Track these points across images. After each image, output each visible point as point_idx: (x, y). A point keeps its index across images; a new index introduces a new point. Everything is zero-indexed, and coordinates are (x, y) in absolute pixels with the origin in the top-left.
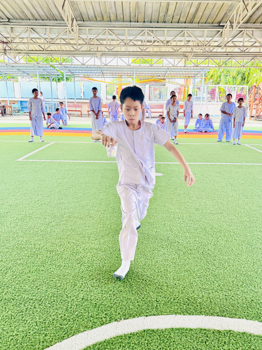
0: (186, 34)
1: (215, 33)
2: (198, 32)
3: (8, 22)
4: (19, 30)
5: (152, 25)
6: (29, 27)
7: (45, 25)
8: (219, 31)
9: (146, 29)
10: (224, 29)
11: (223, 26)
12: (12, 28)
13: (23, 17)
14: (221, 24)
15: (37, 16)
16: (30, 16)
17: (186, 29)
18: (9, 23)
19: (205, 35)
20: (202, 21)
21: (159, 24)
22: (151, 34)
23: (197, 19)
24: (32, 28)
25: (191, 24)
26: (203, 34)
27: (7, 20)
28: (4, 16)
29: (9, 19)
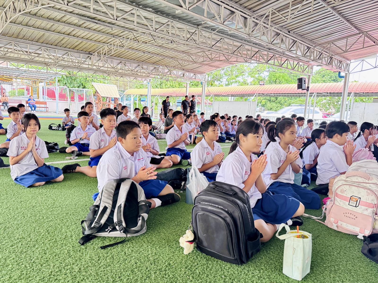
0: (69, 55)
1: (87, 57)
2: (77, 55)
5: (48, 45)
8: (89, 56)
9: (43, 47)
10: (92, 56)
11: (92, 54)
14: (90, 53)
17: (70, 52)
19: (81, 57)
20: (79, 49)
21: (52, 46)
22: (47, 51)
23: (77, 48)
25: (73, 50)
26: (80, 56)
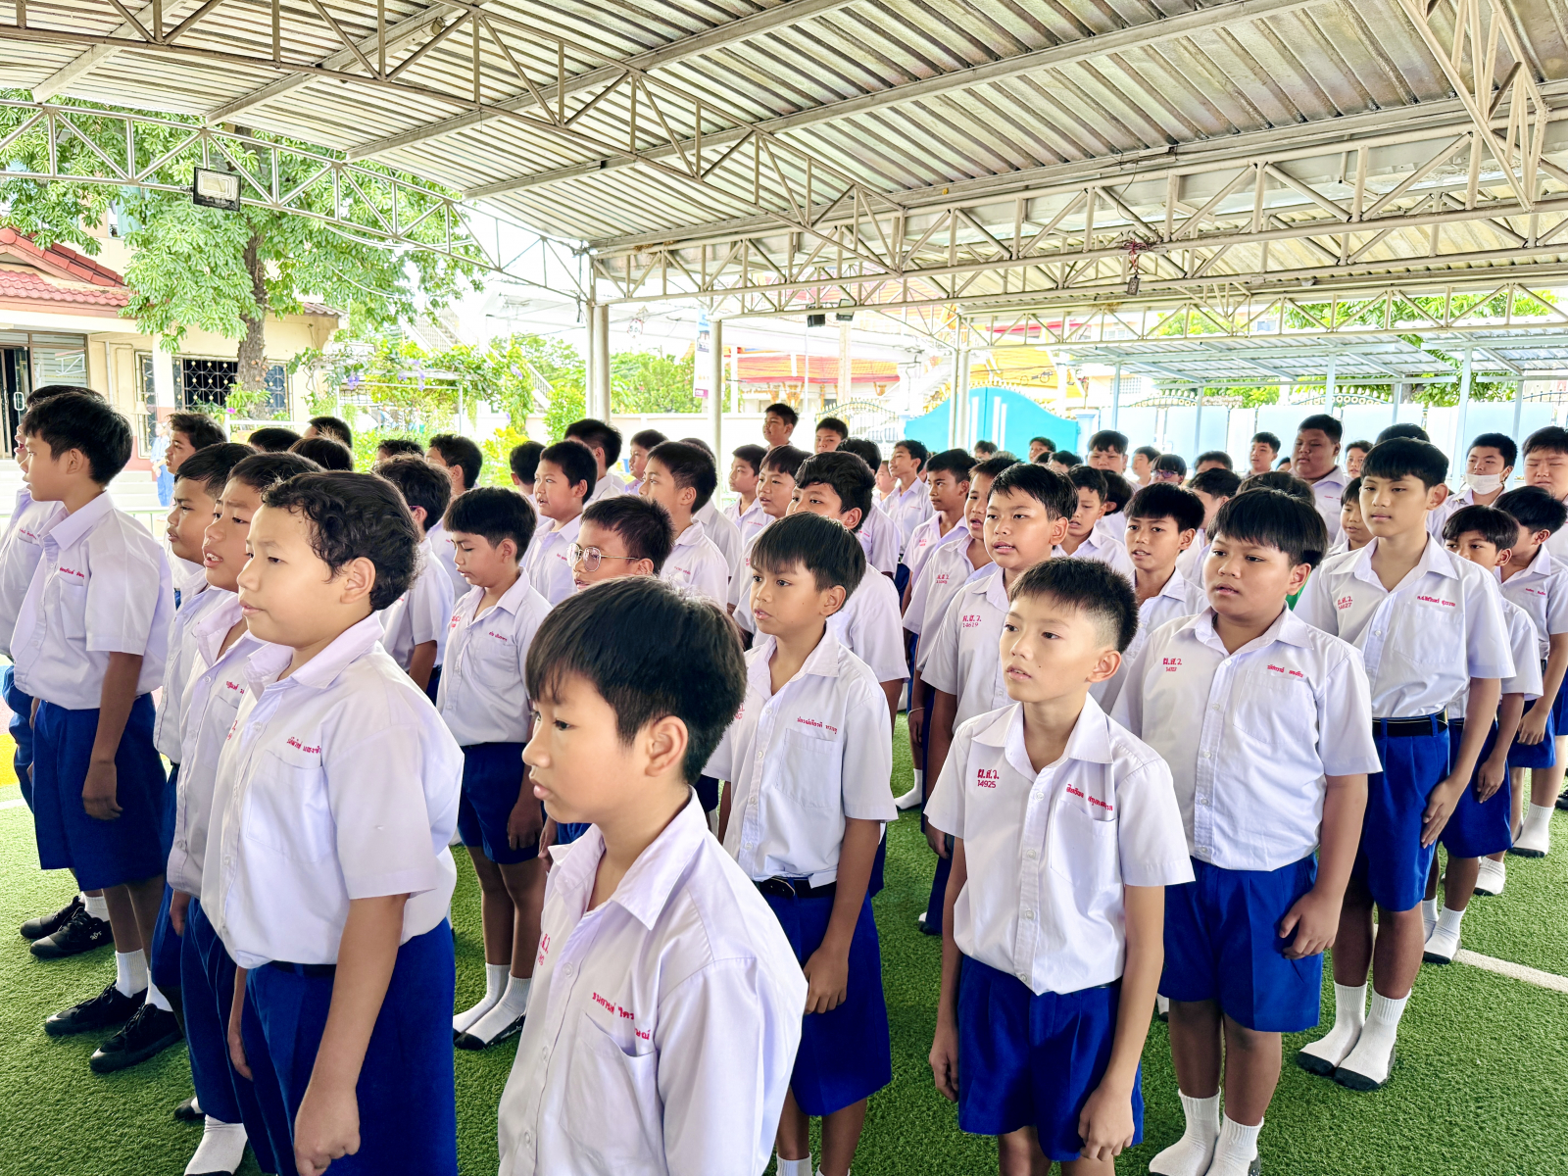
3: (1171, 152)
4: (1213, 179)
6: (1260, 160)
7: (1352, 138)
12: (1184, 177)
13: (1237, 119)
15: (1308, 101)
16: (1271, 108)
18: (1172, 158)
24: (1277, 166)
27: (1166, 148)
28: (1155, 135)
29: (1173, 141)
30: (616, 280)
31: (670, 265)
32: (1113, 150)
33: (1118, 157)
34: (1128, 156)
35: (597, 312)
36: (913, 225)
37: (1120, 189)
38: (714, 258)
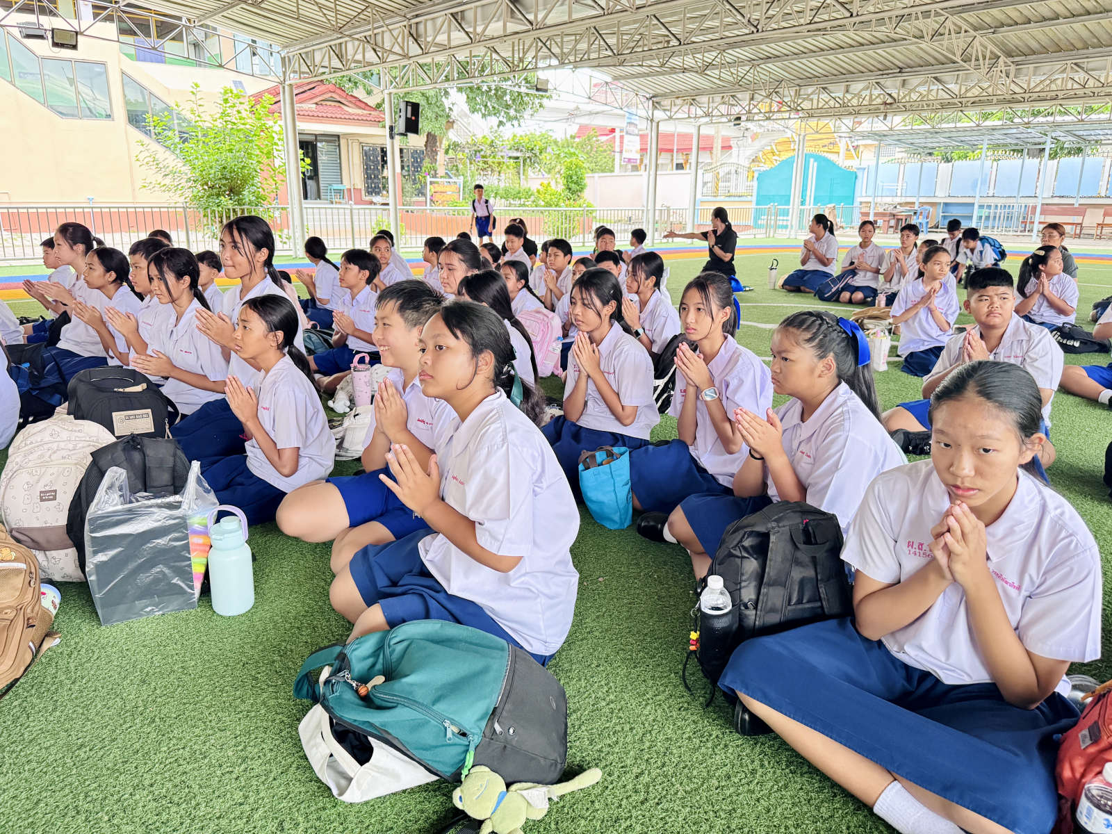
3: (900, 72)
4: (914, 81)
6: (930, 76)
7: (959, 70)
12: (904, 80)
13: (922, 63)
16: (932, 61)
18: (900, 74)
24: (935, 78)
27: (898, 70)
28: (894, 66)
29: (901, 68)
30: (665, 110)
31: (692, 104)
32: (880, 70)
33: (881, 72)
34: (885, 72)
35: (654, 124)
36: (802, 92)
37: (882, 83)
38: (713, 102)
